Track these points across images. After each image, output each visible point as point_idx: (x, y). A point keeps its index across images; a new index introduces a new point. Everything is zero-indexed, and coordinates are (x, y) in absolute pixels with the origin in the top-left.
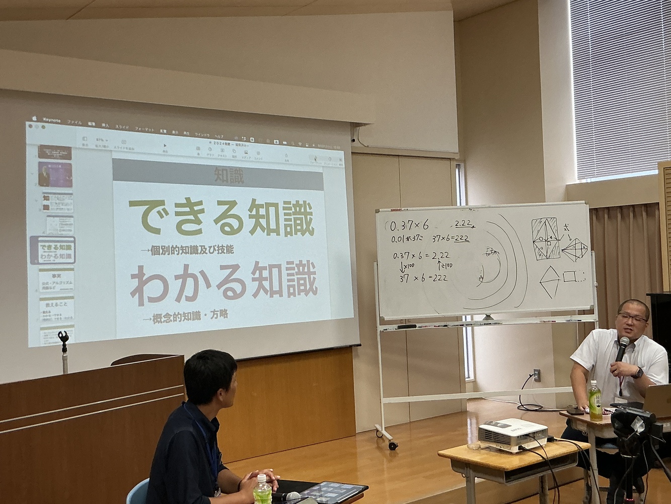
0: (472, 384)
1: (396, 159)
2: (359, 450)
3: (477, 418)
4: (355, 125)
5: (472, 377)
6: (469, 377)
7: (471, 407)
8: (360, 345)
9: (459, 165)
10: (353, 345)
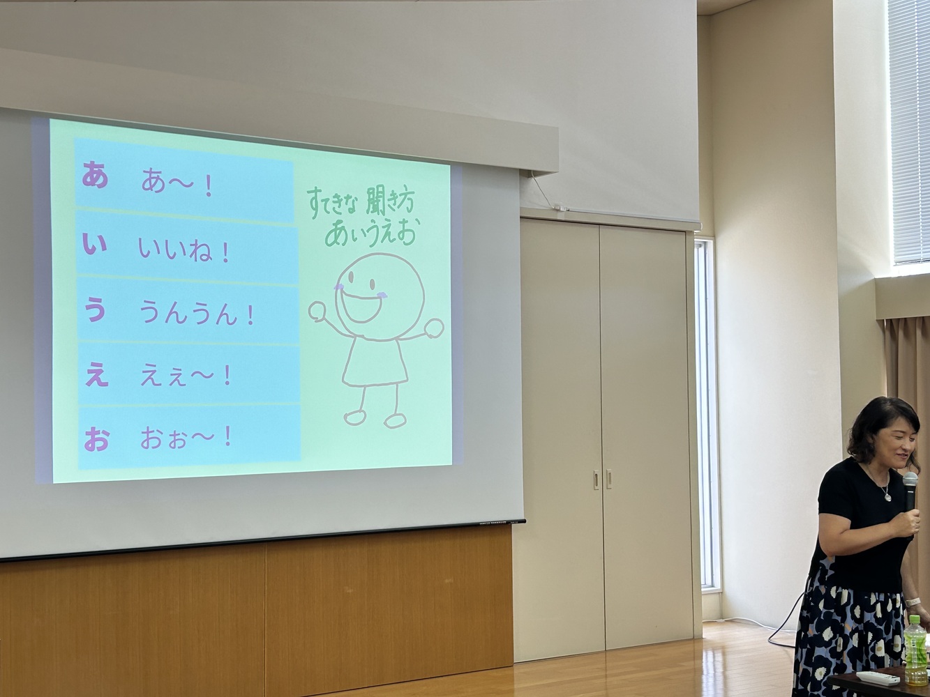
0: (717, 596)
1: (595, 229)
2: (516, 686)
3: (724, 654)
4: (527, 174)
5: (718, 586)
6: (713, 586)
7: (709, 633)
8: (524, 521)
9: (705, 243)
10: (512, 521)
